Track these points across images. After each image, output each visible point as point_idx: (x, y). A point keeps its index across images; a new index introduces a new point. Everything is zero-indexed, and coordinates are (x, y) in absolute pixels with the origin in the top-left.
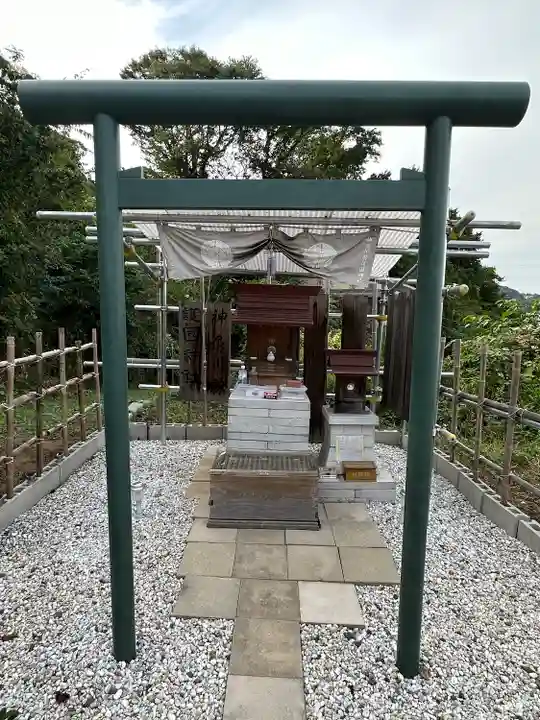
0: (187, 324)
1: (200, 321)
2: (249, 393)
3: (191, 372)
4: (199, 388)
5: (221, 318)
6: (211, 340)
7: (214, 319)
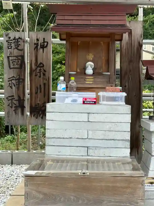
0: (11, 53)
1: (23, 50)
2: (68, 101)
3: (16, 98)
4: (23, 113)
5: (43, 47)
6: (34, 67)
7: (37, 47)
